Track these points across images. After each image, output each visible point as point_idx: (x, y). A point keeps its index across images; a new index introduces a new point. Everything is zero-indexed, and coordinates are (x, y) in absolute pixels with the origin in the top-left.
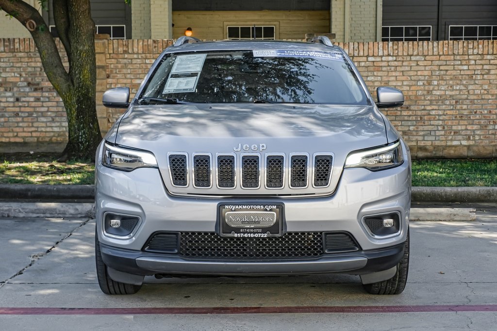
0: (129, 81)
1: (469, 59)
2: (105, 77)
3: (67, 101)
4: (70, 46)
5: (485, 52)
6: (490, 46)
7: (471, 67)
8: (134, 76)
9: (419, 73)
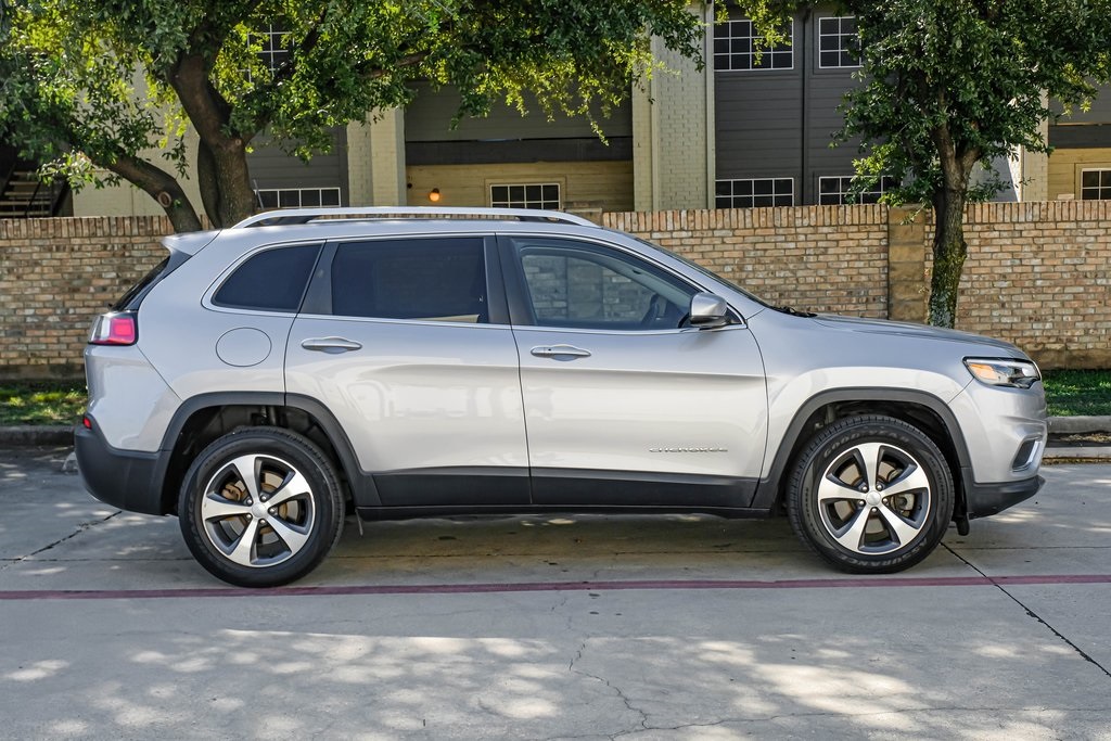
1: (797, 234)
5: (820, 222)
6: (827, 213)
7: (799, 245)
9: (726, 254)
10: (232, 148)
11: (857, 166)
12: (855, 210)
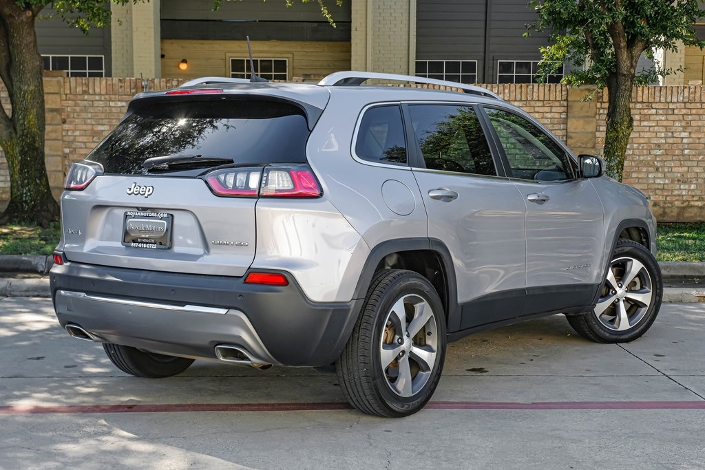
0: (90, 127)
2: (61, 122)
3: (8, 152)
4: (12, 85)
5: (512, 98)
6: (518, 90)
8: (96, 121)
10: (23, 18)
11: (544, 52)
12: (541, 89)
